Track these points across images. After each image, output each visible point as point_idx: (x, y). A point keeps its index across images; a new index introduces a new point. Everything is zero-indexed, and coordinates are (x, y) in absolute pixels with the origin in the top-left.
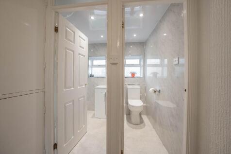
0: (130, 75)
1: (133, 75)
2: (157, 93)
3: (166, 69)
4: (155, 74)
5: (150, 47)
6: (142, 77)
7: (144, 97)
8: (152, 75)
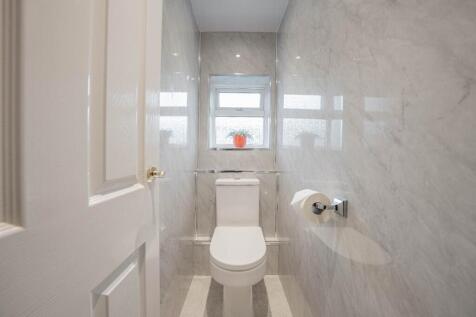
0: (230, 142)
1: (240, 139)
2: (327, 215)
3: (339, 125)
4: (307, 138)
5: (294, 59)
6: (267, 146)
7: (271, 214)
8: (297, 143)
